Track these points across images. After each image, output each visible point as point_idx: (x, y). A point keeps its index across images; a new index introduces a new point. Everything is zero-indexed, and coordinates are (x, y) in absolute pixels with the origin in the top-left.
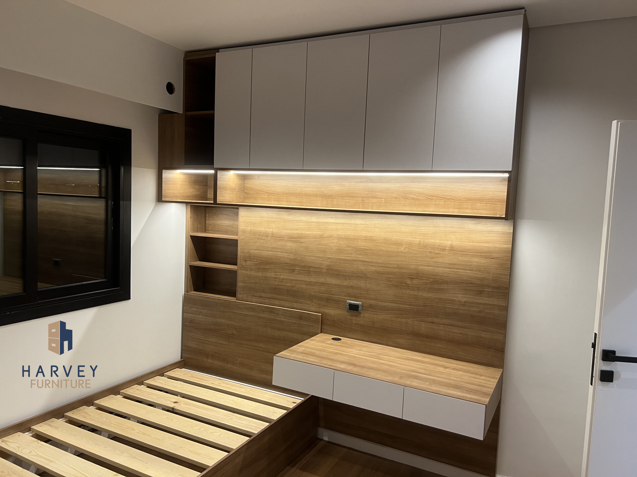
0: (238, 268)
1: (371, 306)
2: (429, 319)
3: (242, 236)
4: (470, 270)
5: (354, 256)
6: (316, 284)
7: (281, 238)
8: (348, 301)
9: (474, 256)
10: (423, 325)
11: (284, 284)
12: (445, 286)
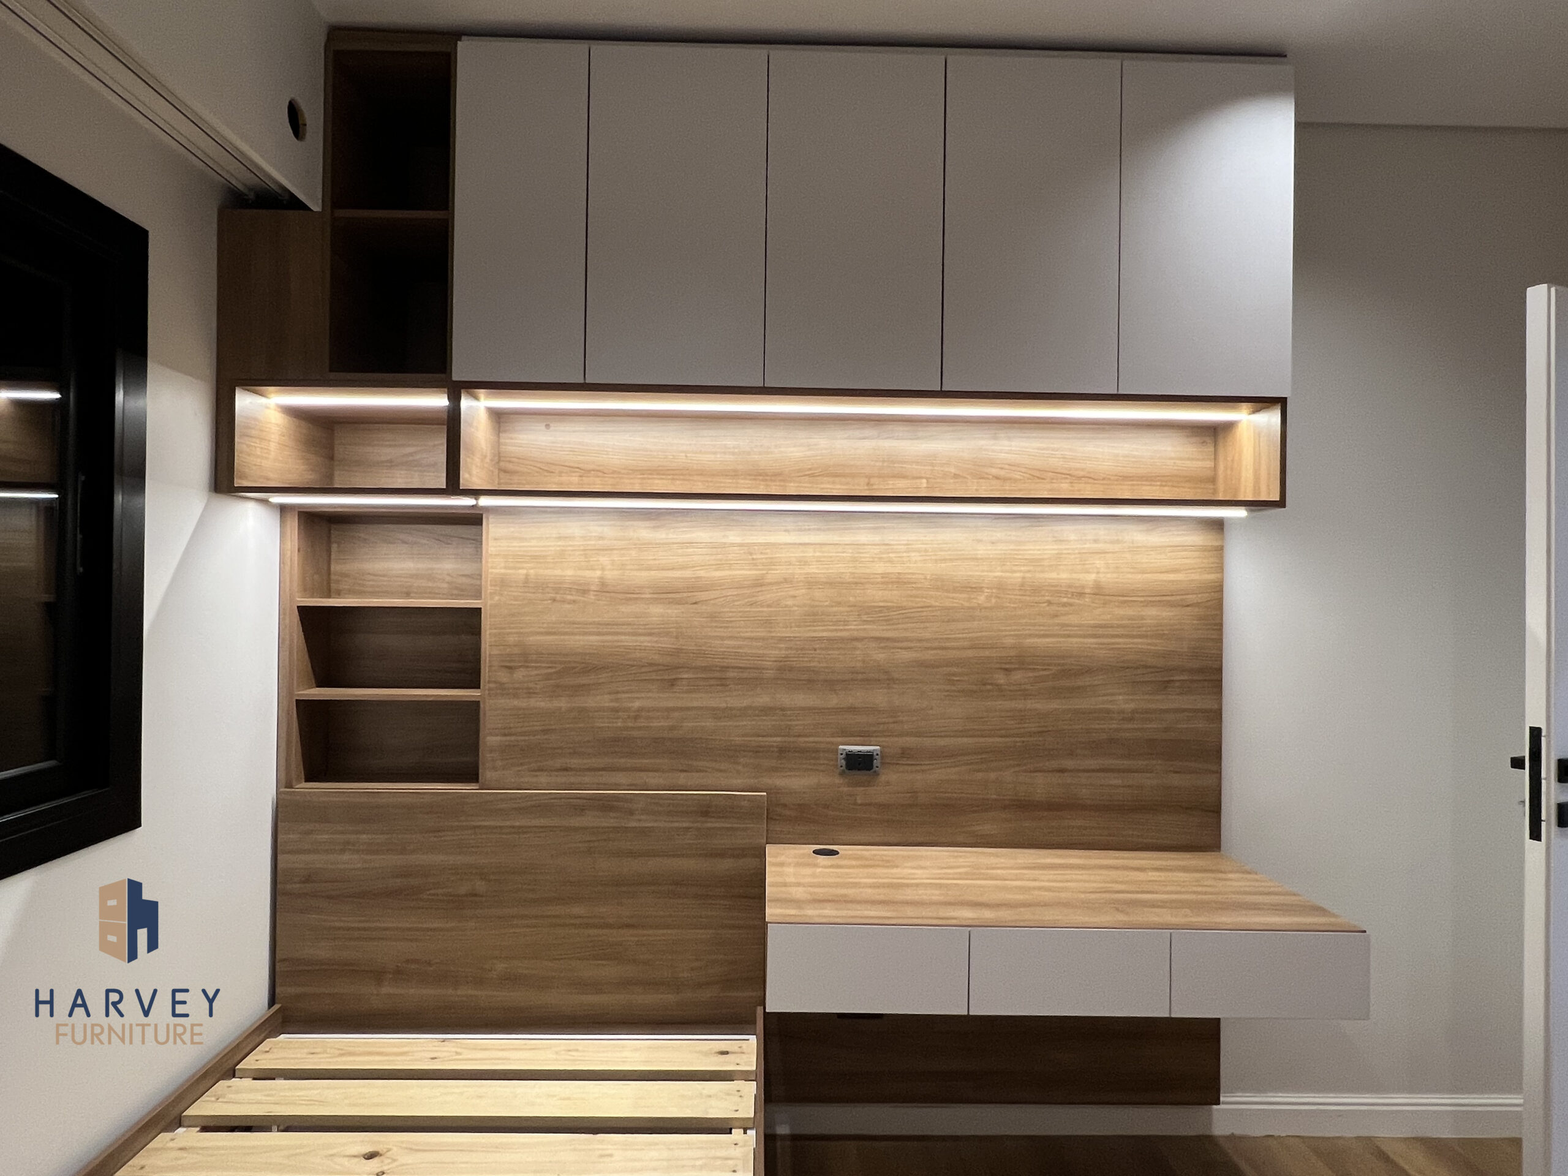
0: (483, 693)
1: (905, 753)
2: (1054, 764)
3: (497, 599)
5: (854, 628)
6: (744, 712)
7: (629, 594)
8: (841, 747)
9: (1147, 604)
10: (1040, 779)
11: (642, 723)
12: (1086, 680)
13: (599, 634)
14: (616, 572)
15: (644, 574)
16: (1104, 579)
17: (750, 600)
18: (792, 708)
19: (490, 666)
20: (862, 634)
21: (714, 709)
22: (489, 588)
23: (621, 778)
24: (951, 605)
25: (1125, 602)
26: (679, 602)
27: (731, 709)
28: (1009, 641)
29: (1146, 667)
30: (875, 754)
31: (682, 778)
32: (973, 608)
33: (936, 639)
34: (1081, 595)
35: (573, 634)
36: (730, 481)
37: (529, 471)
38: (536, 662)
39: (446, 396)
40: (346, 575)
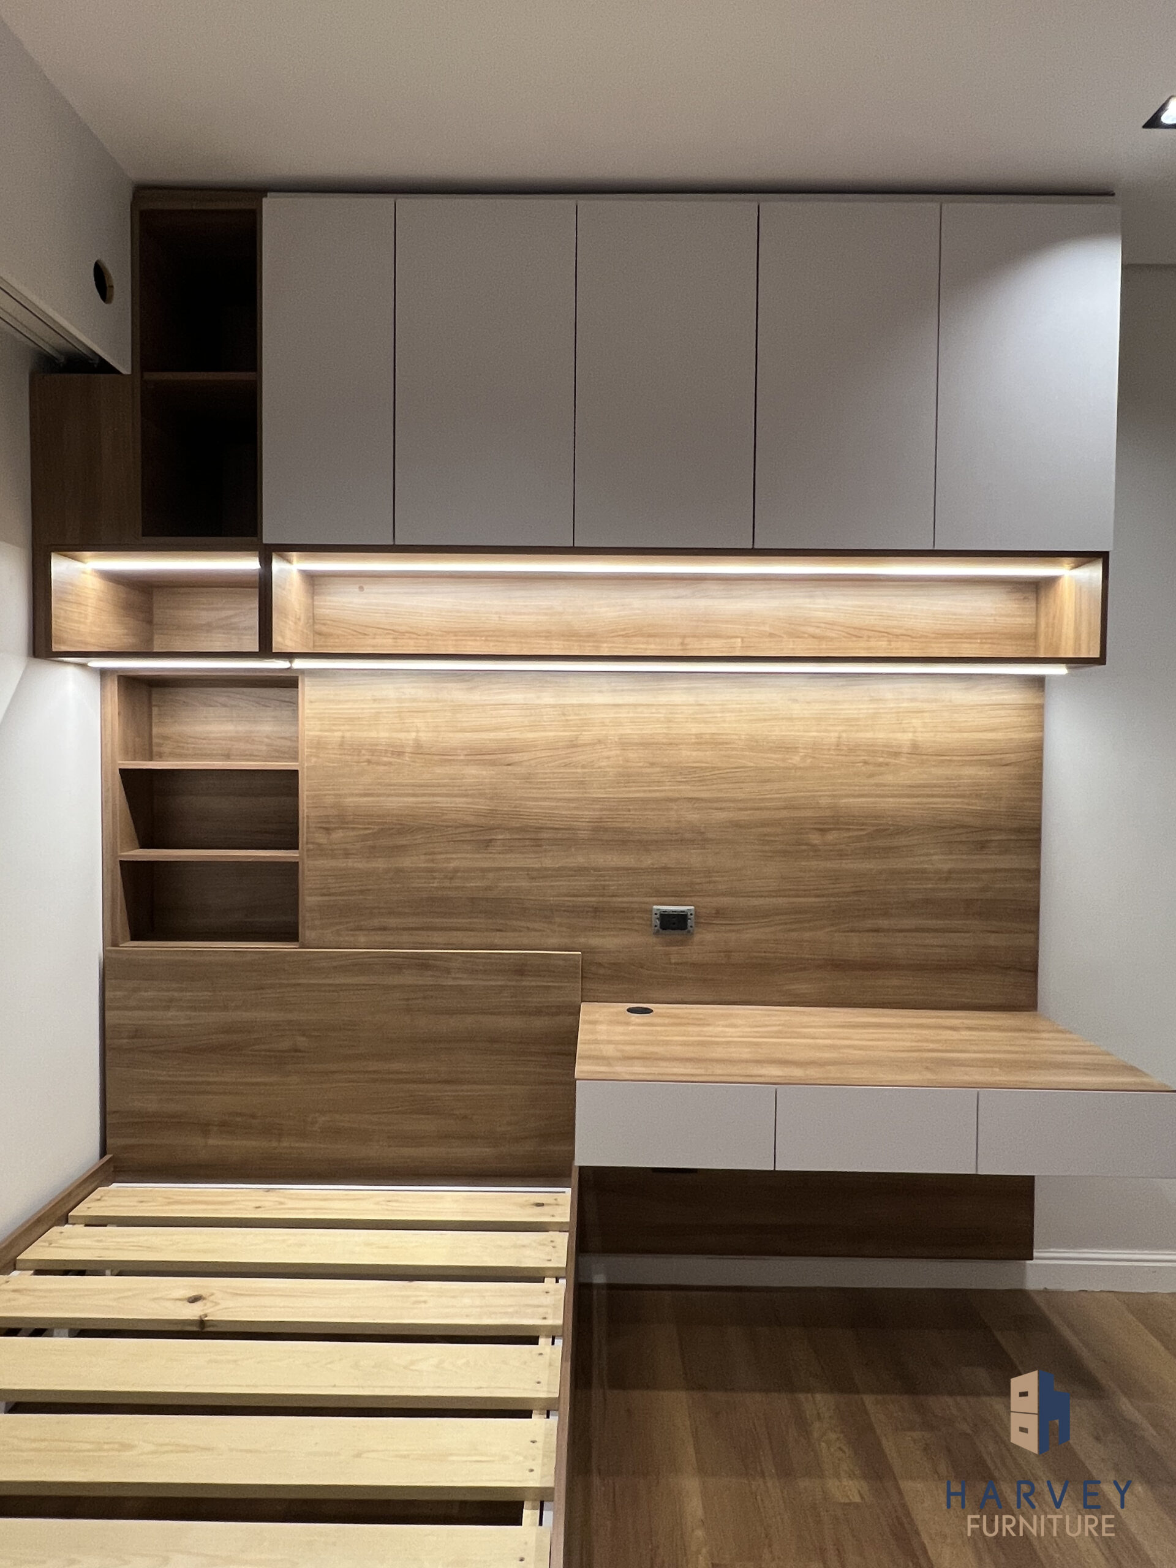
0: (301, 854)
1: (719, 913)
2: (869, 924)
4: (959, 796)
5: (668, 789)
6: (559, 873)
7: (446, 756)
8: (655, 907)
9: (964, 764)
10: (855, 939)
11: (457, 883)
12: (903, 841)
13: (414, 795)
14: (430, 734)
15: (460, 735)
16: (920, 739)
17: (565, 761)
18: (605, 869)
19: (308, 828)
20: (677, 795)
21: (528, 869)
22: (306, 750)
23: (437, 937)
24: (766, 765)
25: (943, 761)
26: (493, 763)
27: (546, 869)
28: (824, 802)
29: (963, 827)
30: (689, 914)
31: (496, 937)
32: (787, 768)
33: (751, 799)
34: (897, 754)
35: (389, 795)
36: (543, 642)
37: (343, 633)
38: (353, 822)
39: (258, 559)
40: (165, 738)
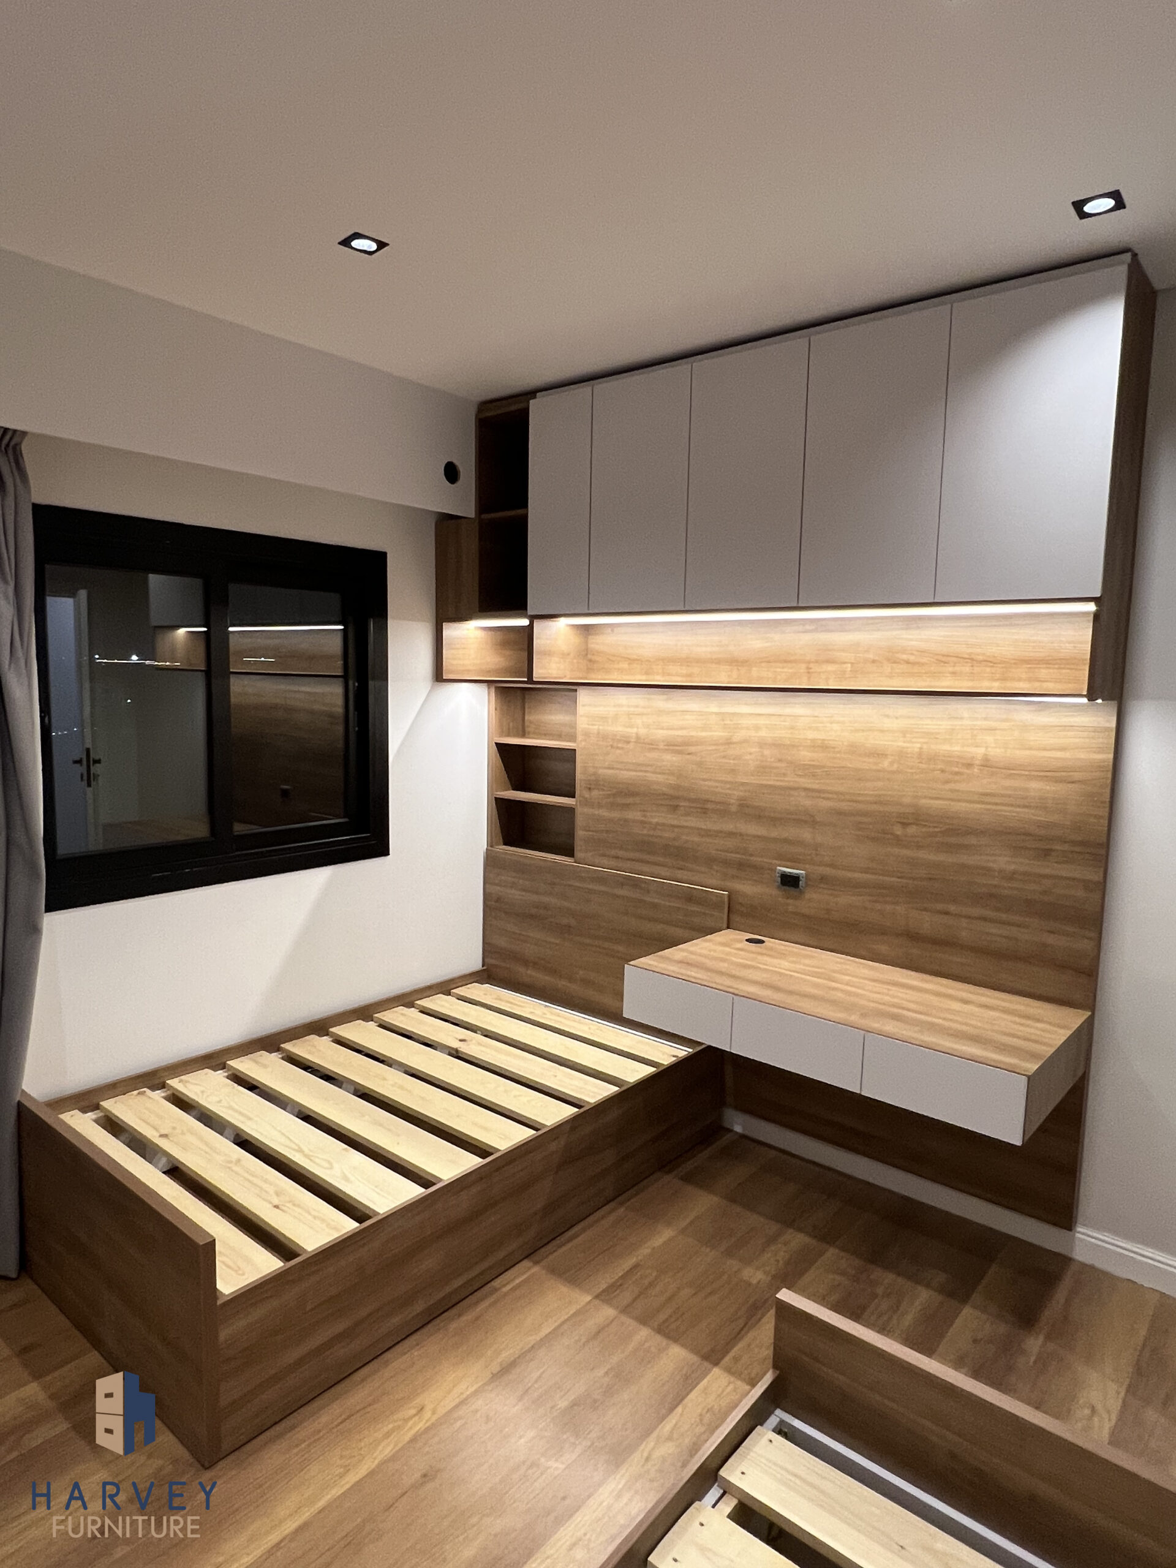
0: (577, 802)
1: (823, 879)
2: (940, 906)
3: (583, 743)
4: (1025, 807)
5: (791, 779)
6: (718, 834)
7: (650, 745)
8: (779, 868)
10: (927, 917)
11: (659, 833)
13: (635, 771)
14: (645, 730)
15: (661, 732)
16: (992, 753)
17: (722, 754)
18: (747, 835)
19: (580, 785)
20: (796, 785)
21: (699, 829)
22: (580, 736)
23: (646, 868)
24: (862, 767)
25: (1011, 774)
26: (680, 752)
27: (710, 831)
29: (1027, 834)
30: (801, 876)
31: (679, 874)
33: (849, 793)
34: (969, 765)
35: (622, 770)
38: (603, 786)
39: (525, 619)
